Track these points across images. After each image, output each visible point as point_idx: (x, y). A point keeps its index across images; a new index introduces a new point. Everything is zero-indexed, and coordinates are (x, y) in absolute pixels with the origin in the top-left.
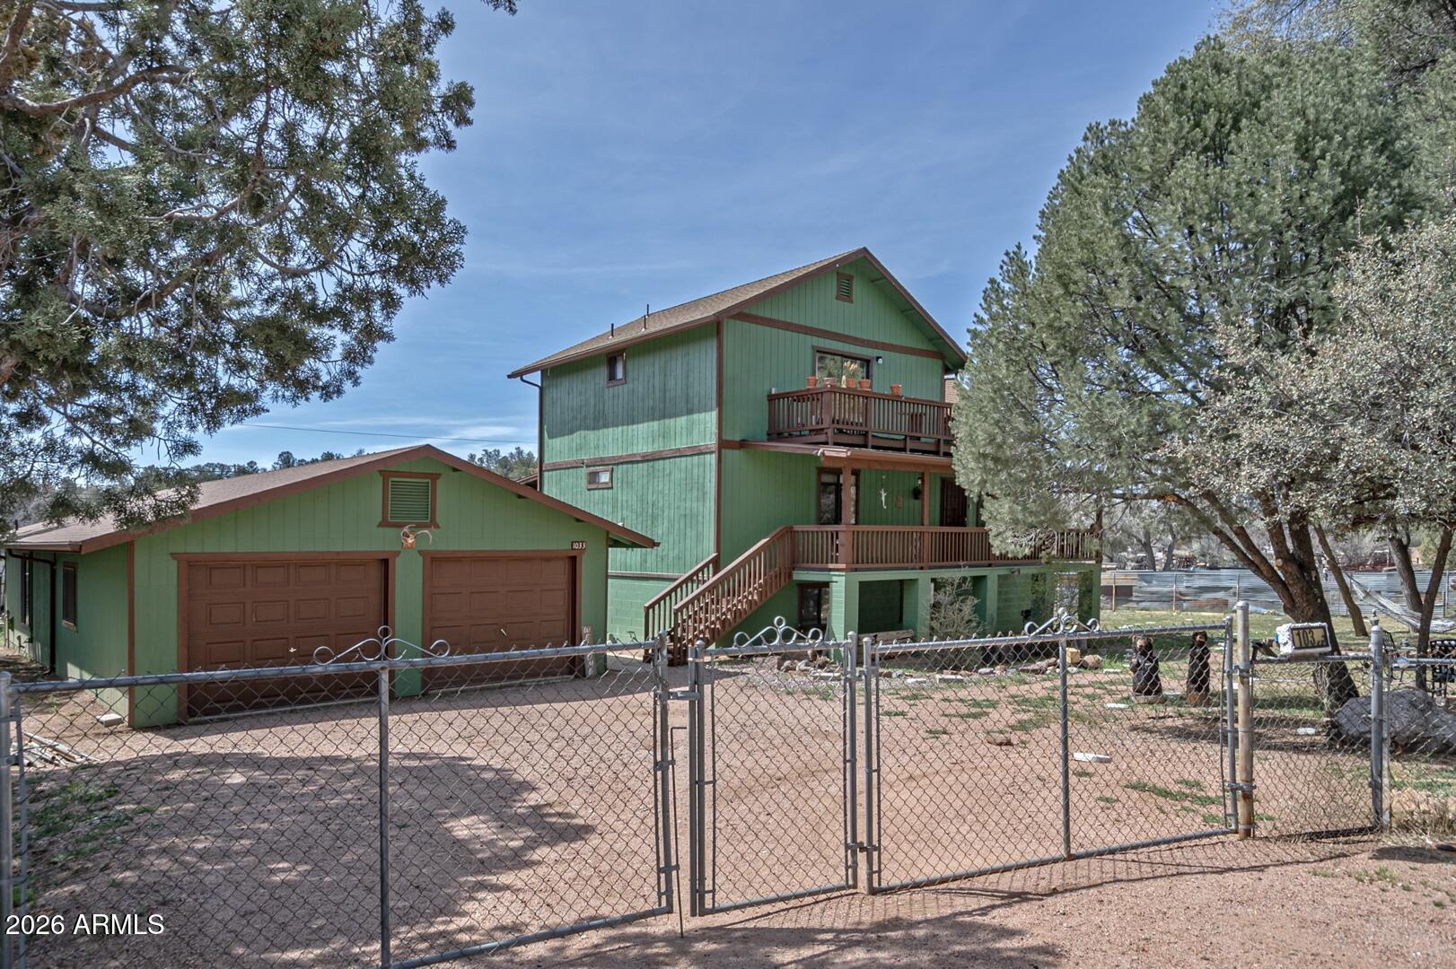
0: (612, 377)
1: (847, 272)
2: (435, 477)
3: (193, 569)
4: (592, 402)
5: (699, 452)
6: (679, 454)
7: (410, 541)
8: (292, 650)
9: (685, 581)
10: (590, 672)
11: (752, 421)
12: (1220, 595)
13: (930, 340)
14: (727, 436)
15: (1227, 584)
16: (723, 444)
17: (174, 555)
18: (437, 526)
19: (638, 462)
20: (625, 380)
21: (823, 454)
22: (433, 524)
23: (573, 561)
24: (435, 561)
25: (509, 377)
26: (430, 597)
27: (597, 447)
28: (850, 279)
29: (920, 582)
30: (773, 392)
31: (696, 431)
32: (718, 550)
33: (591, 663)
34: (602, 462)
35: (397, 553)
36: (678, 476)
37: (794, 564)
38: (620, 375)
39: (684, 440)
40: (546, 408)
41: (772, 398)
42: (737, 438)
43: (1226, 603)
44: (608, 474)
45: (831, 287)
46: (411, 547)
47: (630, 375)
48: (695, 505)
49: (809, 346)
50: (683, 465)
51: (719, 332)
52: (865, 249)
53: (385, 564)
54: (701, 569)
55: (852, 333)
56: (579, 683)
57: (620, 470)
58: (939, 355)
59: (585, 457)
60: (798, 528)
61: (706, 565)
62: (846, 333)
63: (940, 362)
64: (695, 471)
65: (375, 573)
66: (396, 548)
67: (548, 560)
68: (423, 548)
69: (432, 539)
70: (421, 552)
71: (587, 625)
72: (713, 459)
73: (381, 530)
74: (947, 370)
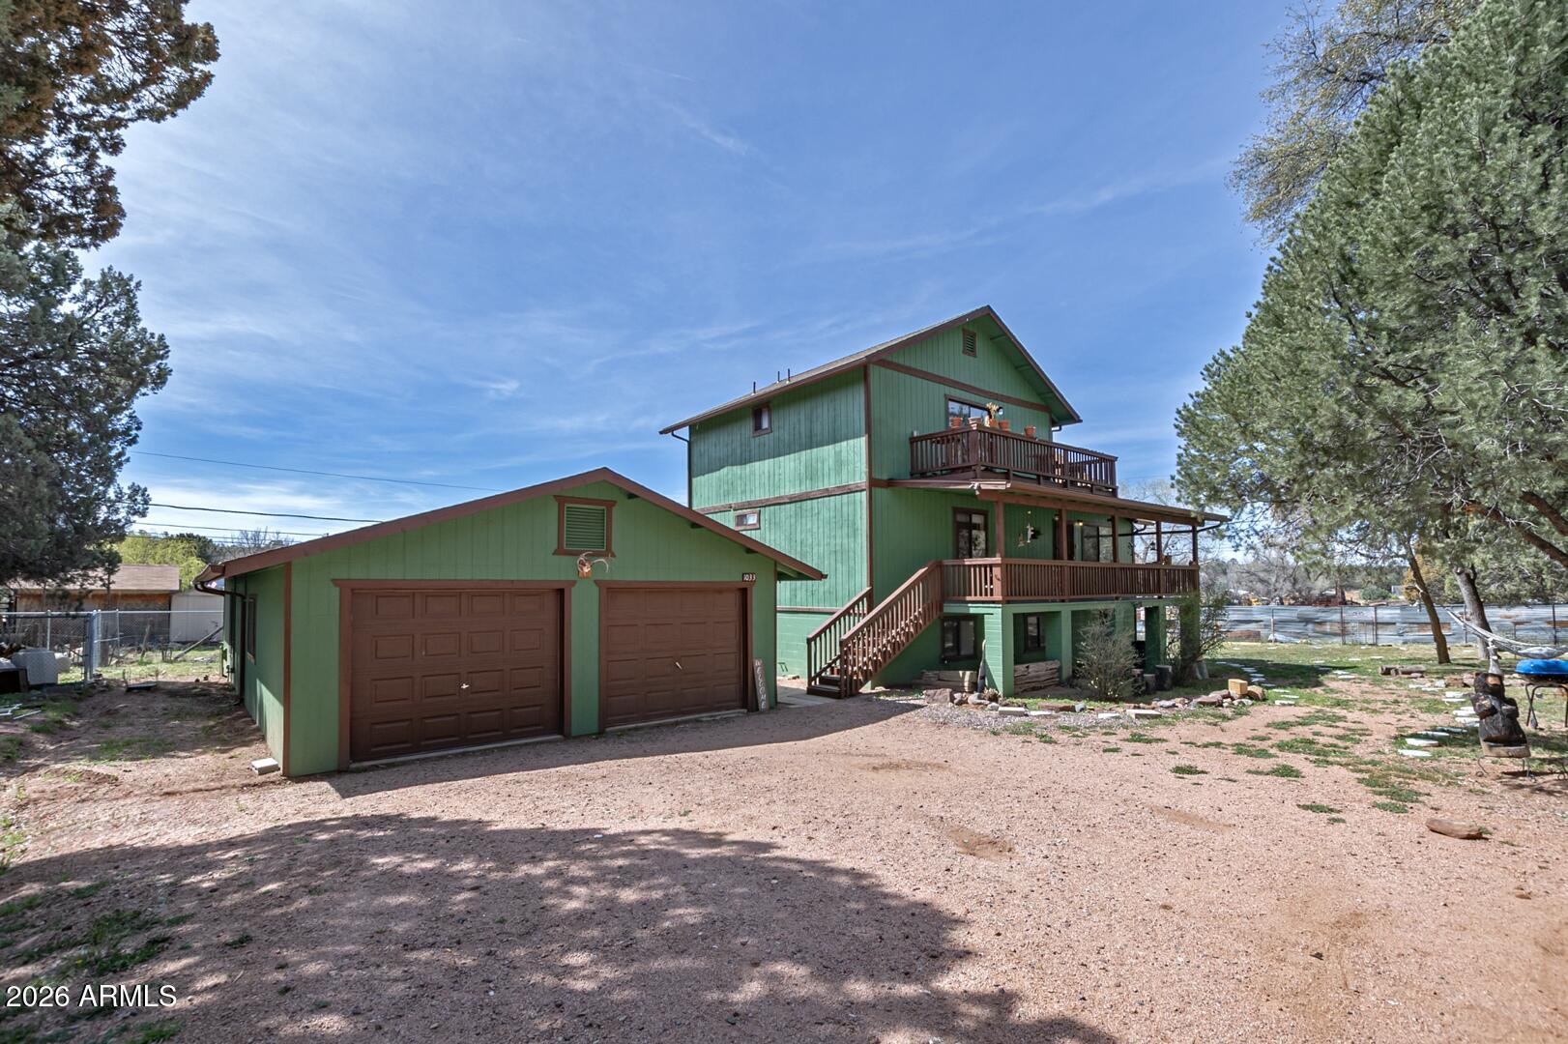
0: (758, 427)
1: (971, 329)
2: (611, 504)
3: (357, 597)
4: (739, 452)
5: (848, 490)
6: (828, 493)
7: (586, 570)
8: (465, 686)
9: (843, 614)
10: (763, 705)
11: (896, 463)
12: (1252, 627)
13: (1039, 395)
14: (877, 476)
15: (1259, 617)
16: (873, 483)
17: (336, 582)
18: (613, 555)
19: (785, 503)
20: (770, 430)
21: (979, 487)
22: (608, 552)
23: (744, 593)
24: (611, 591)
25: (661, 433)
26: (607, 628)
27: (744, 492)
28: (973, 335)
29: (1063, 614)
30: (915, 434)
31: (844, 471)
32: (871, 584)
33: (763, 697)
34: (750, 505)
35: (574, 583)
36: (826, 515)
37: (945, 597)
38: (765, 424)
39: (833, 480)
40: (695, 459)
41: (913, 440)
42: (885, 477)
43: (1258, 634)
44: (756, 516)
45: (958, 342)
46: (586, 577)
47: (775, 425)
48: (845, 541)
49: (942, 394)
50: (832, 504)
51: (866, 377)
52: (988, 306)
53: (561, 593)
54: (857, 603)
55: (977, 385)
56: (754, 717)
57: (767, 512)
58: (1046, 409)
59: (732, 501)
60: (947, 562)
61: (861, 599)
62: (972, 384)
63: (1047, 415)
64: (845, 509)
65: (550, 602)
66: (571, 578)
67: (720, 591)
68: (600, 577)
69: (611, 569)
70: (597, 582)
71: (758, 658)
72: (864, 495)
73: (557, 557)
74: (1054, 424)
